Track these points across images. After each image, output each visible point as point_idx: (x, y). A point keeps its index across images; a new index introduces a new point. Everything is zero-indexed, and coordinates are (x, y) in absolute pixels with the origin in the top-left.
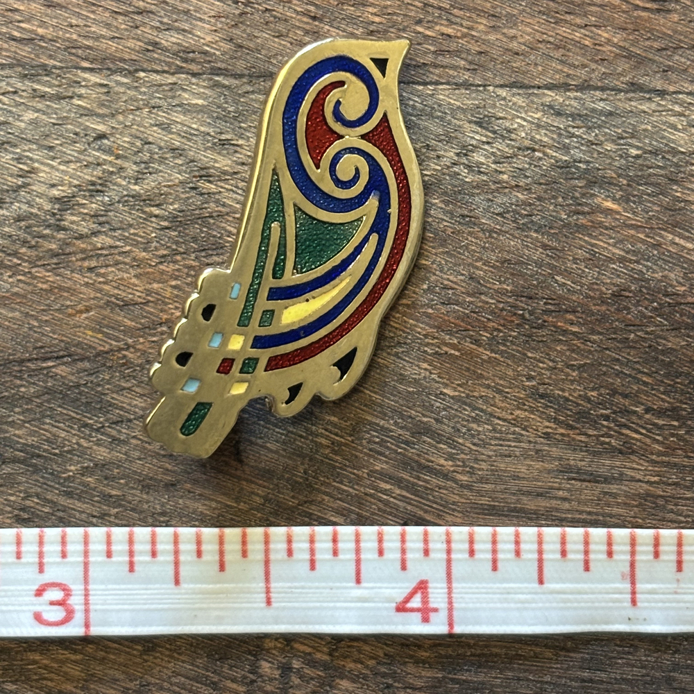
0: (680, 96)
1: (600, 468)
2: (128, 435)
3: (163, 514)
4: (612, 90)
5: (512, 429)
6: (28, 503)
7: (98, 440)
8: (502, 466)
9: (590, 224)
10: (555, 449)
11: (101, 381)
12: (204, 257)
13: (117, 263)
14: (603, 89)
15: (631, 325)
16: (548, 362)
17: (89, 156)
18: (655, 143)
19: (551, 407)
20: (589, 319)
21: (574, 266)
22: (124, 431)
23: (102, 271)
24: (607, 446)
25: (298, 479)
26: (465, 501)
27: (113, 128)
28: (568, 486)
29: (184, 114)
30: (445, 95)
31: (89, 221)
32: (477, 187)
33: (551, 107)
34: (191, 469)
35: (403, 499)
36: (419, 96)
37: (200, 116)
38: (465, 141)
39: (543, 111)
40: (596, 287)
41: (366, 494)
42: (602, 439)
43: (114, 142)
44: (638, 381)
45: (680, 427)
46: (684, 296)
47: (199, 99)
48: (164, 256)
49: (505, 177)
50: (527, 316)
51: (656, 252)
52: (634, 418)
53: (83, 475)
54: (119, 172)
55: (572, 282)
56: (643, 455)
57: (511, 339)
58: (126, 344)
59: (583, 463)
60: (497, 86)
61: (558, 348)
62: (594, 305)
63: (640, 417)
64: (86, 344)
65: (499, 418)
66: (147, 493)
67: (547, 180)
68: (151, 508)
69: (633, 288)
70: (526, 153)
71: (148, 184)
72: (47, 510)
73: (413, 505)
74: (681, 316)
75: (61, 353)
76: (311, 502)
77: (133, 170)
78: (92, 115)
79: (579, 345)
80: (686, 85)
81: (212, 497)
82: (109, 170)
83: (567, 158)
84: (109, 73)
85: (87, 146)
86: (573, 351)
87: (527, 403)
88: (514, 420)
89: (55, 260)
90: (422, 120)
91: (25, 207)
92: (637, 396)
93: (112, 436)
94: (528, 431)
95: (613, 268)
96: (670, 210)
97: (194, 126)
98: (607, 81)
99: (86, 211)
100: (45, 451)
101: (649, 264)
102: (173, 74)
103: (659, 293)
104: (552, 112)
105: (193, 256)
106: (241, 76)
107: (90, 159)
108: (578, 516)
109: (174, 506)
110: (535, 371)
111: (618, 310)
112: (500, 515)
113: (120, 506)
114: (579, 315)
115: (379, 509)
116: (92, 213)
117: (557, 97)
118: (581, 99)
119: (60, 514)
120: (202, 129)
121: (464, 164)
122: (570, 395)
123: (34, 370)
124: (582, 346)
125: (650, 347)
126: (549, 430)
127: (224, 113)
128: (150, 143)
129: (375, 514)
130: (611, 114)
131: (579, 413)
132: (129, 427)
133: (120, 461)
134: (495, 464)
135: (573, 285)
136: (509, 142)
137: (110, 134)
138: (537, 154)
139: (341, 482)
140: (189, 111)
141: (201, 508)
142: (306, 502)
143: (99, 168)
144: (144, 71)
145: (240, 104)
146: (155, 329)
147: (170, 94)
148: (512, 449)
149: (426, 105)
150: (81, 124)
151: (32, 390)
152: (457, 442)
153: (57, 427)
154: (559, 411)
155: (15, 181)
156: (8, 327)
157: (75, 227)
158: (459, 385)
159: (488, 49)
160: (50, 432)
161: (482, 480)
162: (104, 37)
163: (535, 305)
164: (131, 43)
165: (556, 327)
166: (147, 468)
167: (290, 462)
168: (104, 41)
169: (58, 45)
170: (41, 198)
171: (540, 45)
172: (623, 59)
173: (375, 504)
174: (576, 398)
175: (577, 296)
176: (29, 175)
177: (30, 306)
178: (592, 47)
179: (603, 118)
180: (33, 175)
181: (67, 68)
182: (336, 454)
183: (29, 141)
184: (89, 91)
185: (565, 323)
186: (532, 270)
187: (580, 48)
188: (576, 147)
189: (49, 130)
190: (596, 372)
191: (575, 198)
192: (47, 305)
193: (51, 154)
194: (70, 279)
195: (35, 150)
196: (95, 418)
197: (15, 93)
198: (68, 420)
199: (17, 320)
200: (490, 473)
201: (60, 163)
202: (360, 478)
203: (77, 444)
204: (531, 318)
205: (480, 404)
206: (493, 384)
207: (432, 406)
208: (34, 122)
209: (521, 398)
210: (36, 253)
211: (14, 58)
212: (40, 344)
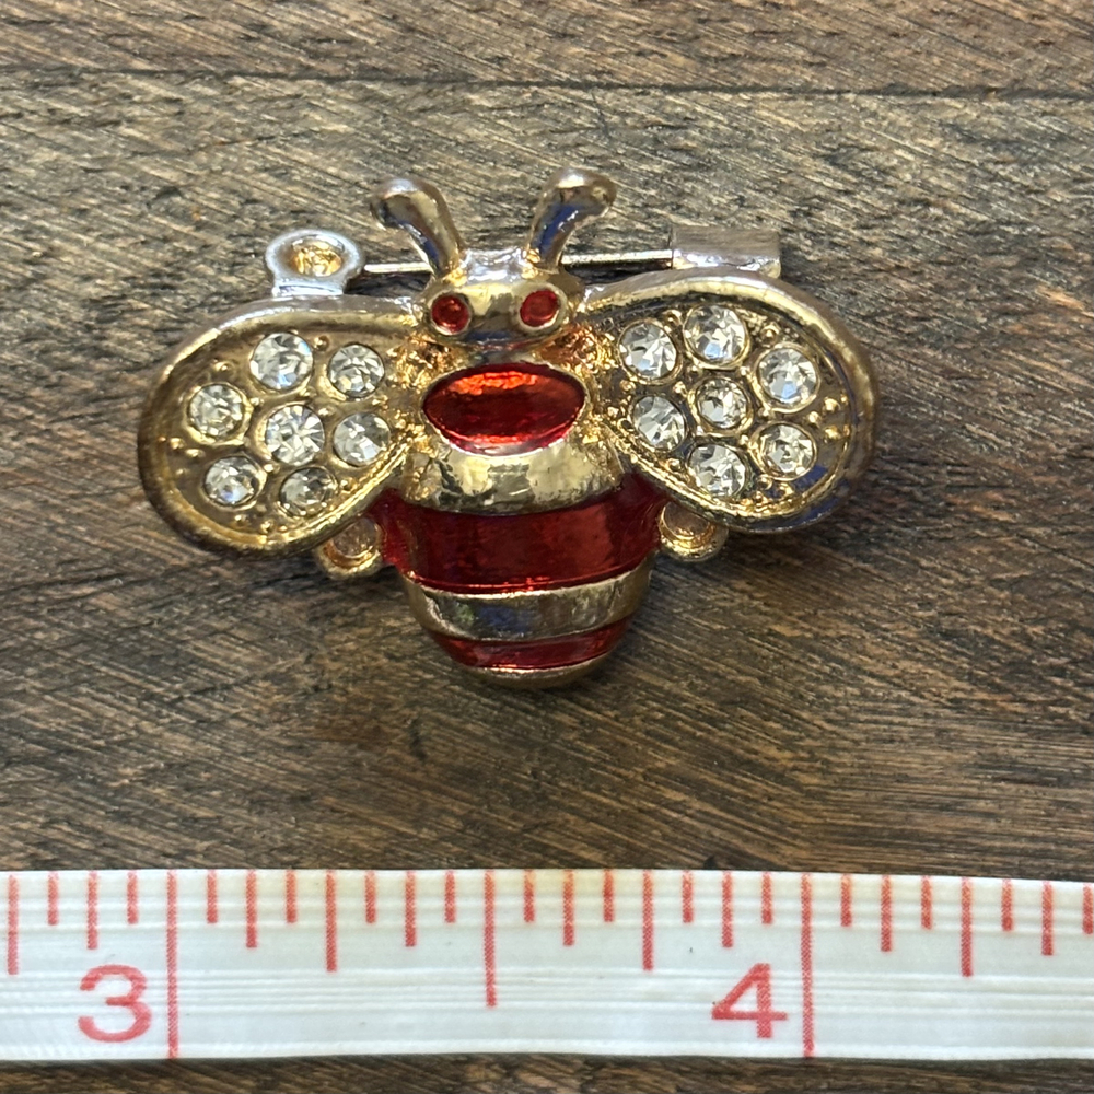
1: (1050, 760)
2: (225, 711)
3: (288, 849)
4: (1064, 96)
5: (895, 694)
6: (51, 833)
7: (172, 722)
8: (879, 758)
9: (1027, 332)
10: (970, 728)
11: (176, 618)
14: (1046, 95)
16: (953, 572)
17: (149, 225)
19: (963, 654)
20: (1027, 499)
21: (1000, 407)
22: (217, 705)
24: (1060, 721)
25: (523, 786)
26: (813, 820)
27: (190, 175)
28: (995, 791)
29: (315, 150)
30: (769, 110)
31: (150, 339)
32: (829, 270)
33: (956, 127)
34: (336, 770)
35: (706, 817)
36: (724, 114)
37: (341, 153)
38: (807, 191)
39: (943, 135)
40: (1038, 442)
41: (641, 811)
42: (1052, 708)
43: (192, 200)
47: (339, 122)
49: (877, 252)
50: (919, 494)
53: (146, 783)
54: (201, 254)
55: (997, 435)
57: (891, 535)
59: (1020, 752)
60: (861, 93)
61: (974, 551)
62: (1036, 474)
64: (149, 555)
65: (872, 675)
66: (260, 813)
67: (951, 257)
68: (267, 841)
70: (913, 209)
71: (253, 272)
72: (84, 845)
73: (724, 829)
75: (106, 571)
76: (546, 826)
77: (225, 249)
78: (153, 154)
79: (1010, 544)
81: (372, 819)
82: (184, 250)
83: (984, 218)
84: (182, 79)
85: (145, 208)
86: (1000, 555)
87: (920, 648)
88: (898, 677)
89: (92, 409)
90: (730, 153)
91: (38, 316)
93: (197, 715)
94: (922, 697)
95: (1069, 410)
97: (332, 170)
98: (1053, 81)
99: (145, 322)
100: (80, 742)
102: (293, 79)
104: (958, 136)
106: (412, 81)
107: (151, 231)
108: (1012, 844)
109: (305, 835)
110: (933, 592)
111: (1074, 481)
112: (877, 844)
113: (213, 836)
114: (1009, 492)
115: (665, 837)
116: (155, 325)
117: (967, 110)
118: (1009, 113)
119: (109, 852)
120: (346, 175)
121: (805, 230)
122: (996, 632)
123: (58, 602)
124: (1015, 547)
126: (960, 695)
127: (383, 147)
128: (255, 201)
129: (655, 845)
130: (1061, 138)
131: (1011, 664)
132: (226, 698)
133: (211, 759)
134: (865, 754)
135: (998, 440)
136: (884, 191)
137: (185, 186)
138: (933, 210)
139: (597, 790)
140: (322, 144)
141: (355, 839)
142: (536, 826)
143: (167, 247)
144: (242, 74)
145: (412, 131)
147: (288, 114)
148: (895, 728)
149: (736, 128)
150: (134, 169)
151: (56, 636)
152: (799, 718)
153: (102, 701)
154: (976, 660)
155: (20, 270)
156: (12, 527)
157: (127, 351)
158: (800, 618)
159: (845, 28)
160: (89, 710)
161: (844, 783)
162: (171, 16)
163: (932, 476)
164: (218, 27)
165: (969, 513)
166: (260, 768)
167: (508, 756)
168: (171, 23)
169: (92, 31)
170: (66, 300)
171: (935, 19)
172: (1083, 42)
173: (656, 828)
174: (1006, 637)
175: (1005, 458)
176: (44, 260)
177: (51, 489)
178: (1027, 21)
179: (1048, 146)
180: (51, 260)
181: (108, 71)
182: (588, 742)
183: (44, 200)
184: (147, 112)
185: (986, 506)
186: (927, 414)
187: (1006, 23)
188: (1002, 198)
189: (79, 181)
190: (1041, 592)
191: (999, 288)
192: (79, 487)
193: (83, 222)
194: (118, 441)
195: (54, 217)
196: (168, 684)
197: (18, 116)
198: (119, 688)
199: (29, 513)
200: (857, 770)
201: (98, 239)
202: (630, 783)
203: (136, 728)
204: (927, 498)
205: (838, 650)
206: (860, 615)
207: (756, 655)
208: (53, 168)
209: (910, 640)
210: (59, 396)
211: (16, 56)
212: (68, 556)
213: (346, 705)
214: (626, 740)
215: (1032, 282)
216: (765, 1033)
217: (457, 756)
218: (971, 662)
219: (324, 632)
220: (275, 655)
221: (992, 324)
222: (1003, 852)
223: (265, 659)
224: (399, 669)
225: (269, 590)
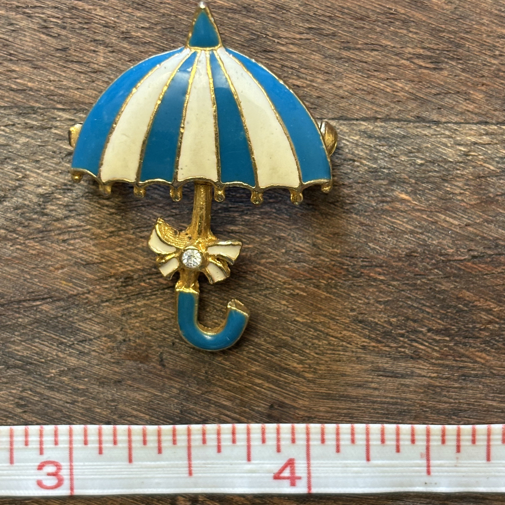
0: (449, 125)
1: (399, 368)
2: (90, 349)
3: (113, 401)
4: (405, 121)
5: (341, 343)
6: (24, 394)
7: (70, 353)
8: (335, 367)
9: (391, 209)
10: (368, 356)
11: (72, 314)
12: (139, 232)
13: (82, 237)
14: (399, 120)
15: (418, 275)
16: (363, 299)
17: (62, 166)
18: (433, 156)
19: (366, 329)
20: (391, 271)
21: (381, 236)
22: (87, 346)
23: (72, 242)
24: (402, 354)
25: (202, 377)
26: (310, 391)
28: (378, 380)
31: (63, 209)
33: (365, 132)
34: (132, 371)
35: (270, 389)
39: (360, 135)
40: (395, 250)
41: (246, 387)
42: (400, 349)
44: (423, 311)
45: (450, 341)
46: (452, 255)
48: (112, 232)
50: (350, 269)
51: (434, 227)
52: (421, 336)
53: (60, 376)
55: (380, 247)
56: (426, 360)
57: (340, 284)
58: (88, 290)
59: (387, 365)
60: (329, 119)
61: (371, 290)
62: (394, 262)
63: (424, 335)
64: (62, 290)
65: (333, 336)
66: (103, 387)
67: (363, 181)
68: (105, 397)
69: (419, 251)
70: (349, 163)
72: (36, 399)
73: (277, 394)
74: (451, 268)
75: (46, 296)
76: (210, 392)
78: (65, 140)
79: (384, 288)
80: (453, 118)
81: (145, 389)
83: (374, 166)
84: (75, 112)
85: (61, 160)
86: (380, 292)
87: (350, 326)
88: (342, 337)
89: (41, 235)
91: (20, 200)
92: (423, 321)
93: (79, 350)
94: (351, 345)
95: (406, 238)
96: (443, 199)
98: (401, 116)
99: (61, 203)
100: (35, 360)
101: (430, 235)
103: (436, 254)
104: (366, 136)
105: (132, 231)
107: (63, 169)
108: (384, 400)
109: (120, 395)
110: (355, 305)
111: (410, 265)
112: (334, 399)
113: (85, 395)
114: (384, 268)
115: (255, 397)
116: (65, 204)
117: (369, 126)
118: (385, 127)
119: (46, 401)
122: (379, 320)
123: (27, 307)
124: (386, 289)
125: (431, 289)
126: (365, 344)
129: (251, 399)
130: (404, 137)
131: (384, 332)
132: (90, 344)
133: (85, 367)
134: (330, 366)
135: (380, 249)
138: (356, 163)
139: (229, 379)
141: (138, 397)
142: (206, 392)
146: (107, 280)
148: (341, 356)
150: (57, 146)
151: (26, 320)
152: (305, 352)
153: (43, 344)
154: (372, 331)
155: (14, 183)
156: (10, 279)
157: (54, 213)
158: (306, 315)
159: (323, 95)
160: (38, 348)
161: (322, 377)
162: (71, 88)
163: (355, 262)
164: (89, 92)
165: (369, 276)
166: (102, 370)
167: (196, 366)
168: (72, 91)
169: (41, 94)
170: (31, 194)
171: (357, 92)
172: (412, 101)
173: (251, 393)
174: (382, 322)
175: (383, 256)
176: (23, 179)
177: (25, 265)
178: (392, 93)
179: (399, 140)
180: (25, 179)
181: (47, 109)
182: (226, 361)
183: (23, 157)
184: (62, 124)
185: (375, 274)
186: (353, 239)
187: (384, 94)
188: (382, 159)
189: (36, 150)
190: (395, 306)
191: (381, 192)
192: (36, 265)
193: (38, 165)
194: (51, 247)
195: (27, 163)
196: (68, 338)
197: (13, 125)
198: (50, 340)
199: (17, 274)
200: (326, 372)
201: (43, 171)
202: (242, 376)
203: (57, 355)
204: (353, 270)
205: (320, 327)
206: (328, 314)
207: (289, 329)
208: (26, 145)
209: (346, 323)
210: (28, 230)
211: (13, 102)
212: (31, 290)
213: (135, 347)
214: (240, 360)
215: (393, 190)
216: (293, 484)
217: (177, 366)
218: (370, 331)
219: (127, 319)
220: (109, 327)
221: (378, 206)
222: (381, 403)
223: (105, 329)
224: (155, 333)
225: (107, 304)
